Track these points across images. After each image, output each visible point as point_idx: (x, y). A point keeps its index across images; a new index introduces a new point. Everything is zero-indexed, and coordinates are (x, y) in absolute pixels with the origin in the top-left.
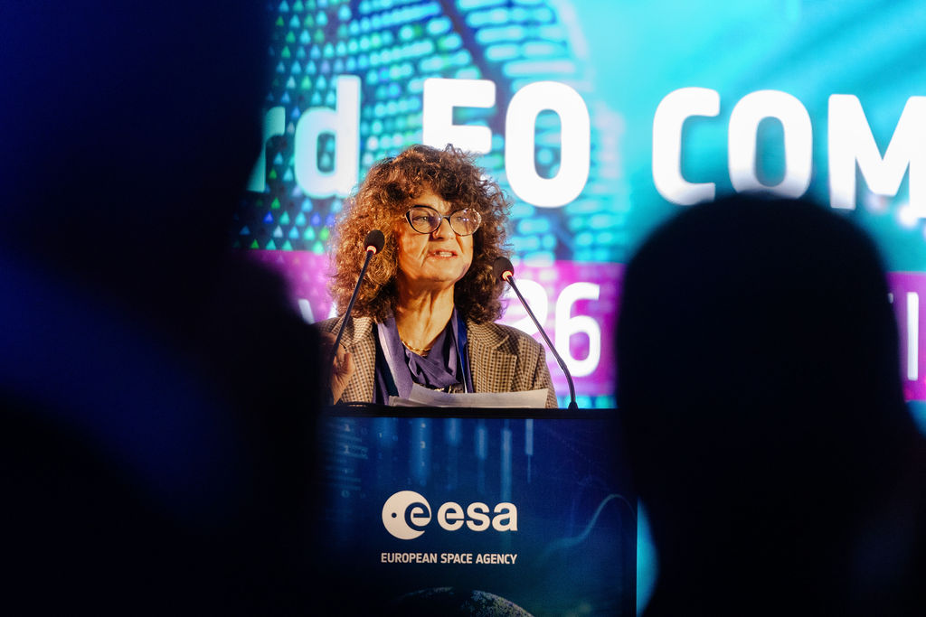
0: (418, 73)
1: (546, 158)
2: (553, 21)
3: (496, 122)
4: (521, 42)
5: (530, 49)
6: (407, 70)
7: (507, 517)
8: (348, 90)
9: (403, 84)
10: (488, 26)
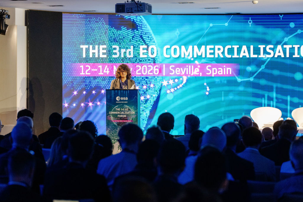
0: (139, 45)
1: (152, 53)
2: (153, 39)
3: (147, 49)
4: (150, 41)
5: (150, 42)
6: (138, 45)
7: (127, 99)
8: (132, 47)
9: (138, 46)
10: (146, 40)
